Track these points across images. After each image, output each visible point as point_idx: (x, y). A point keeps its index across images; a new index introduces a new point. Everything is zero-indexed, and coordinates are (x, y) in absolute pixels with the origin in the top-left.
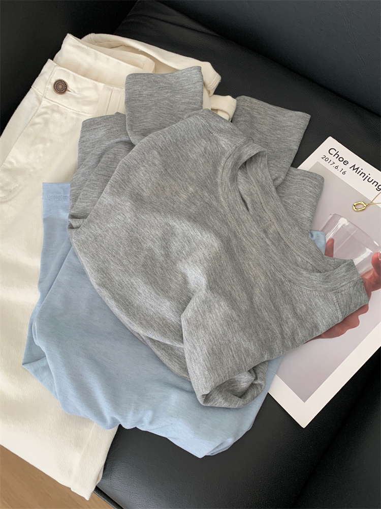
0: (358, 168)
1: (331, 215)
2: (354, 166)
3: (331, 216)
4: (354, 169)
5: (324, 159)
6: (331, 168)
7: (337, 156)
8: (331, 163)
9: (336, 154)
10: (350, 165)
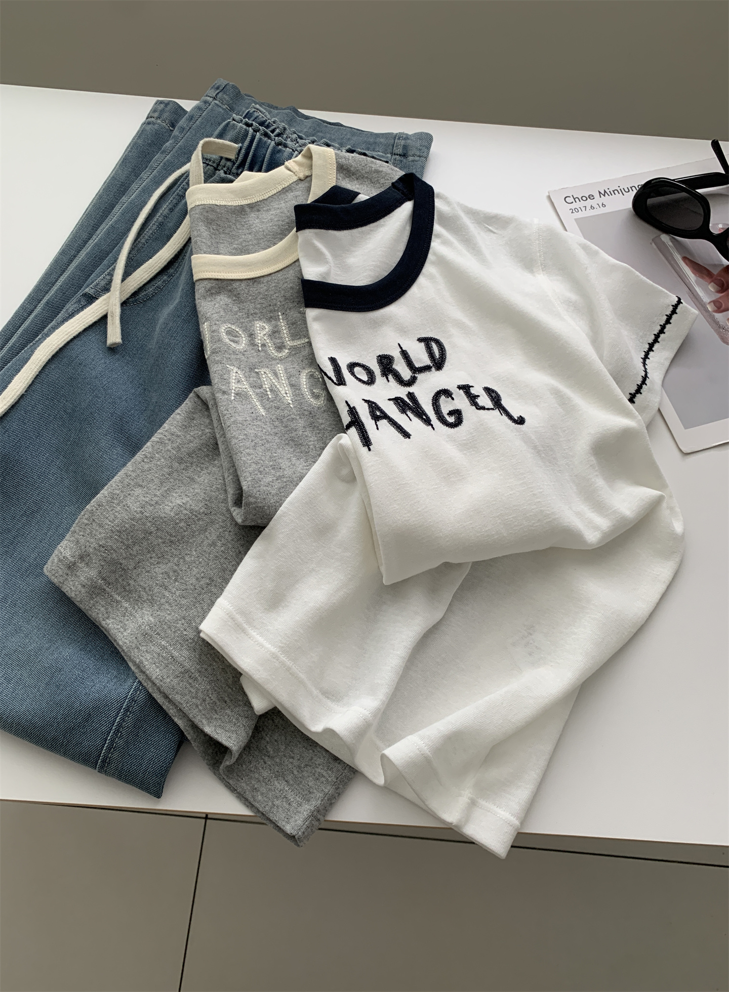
0: (605, 192)
1: (651, 244)
2: (600, 193)
3: (653, 244)
4: (604, 195)
5: (574, 211)
6: (590, 213)
7: (577, 200)
8: (583, 209)
9: (574, 199)
10: (597, 195)
